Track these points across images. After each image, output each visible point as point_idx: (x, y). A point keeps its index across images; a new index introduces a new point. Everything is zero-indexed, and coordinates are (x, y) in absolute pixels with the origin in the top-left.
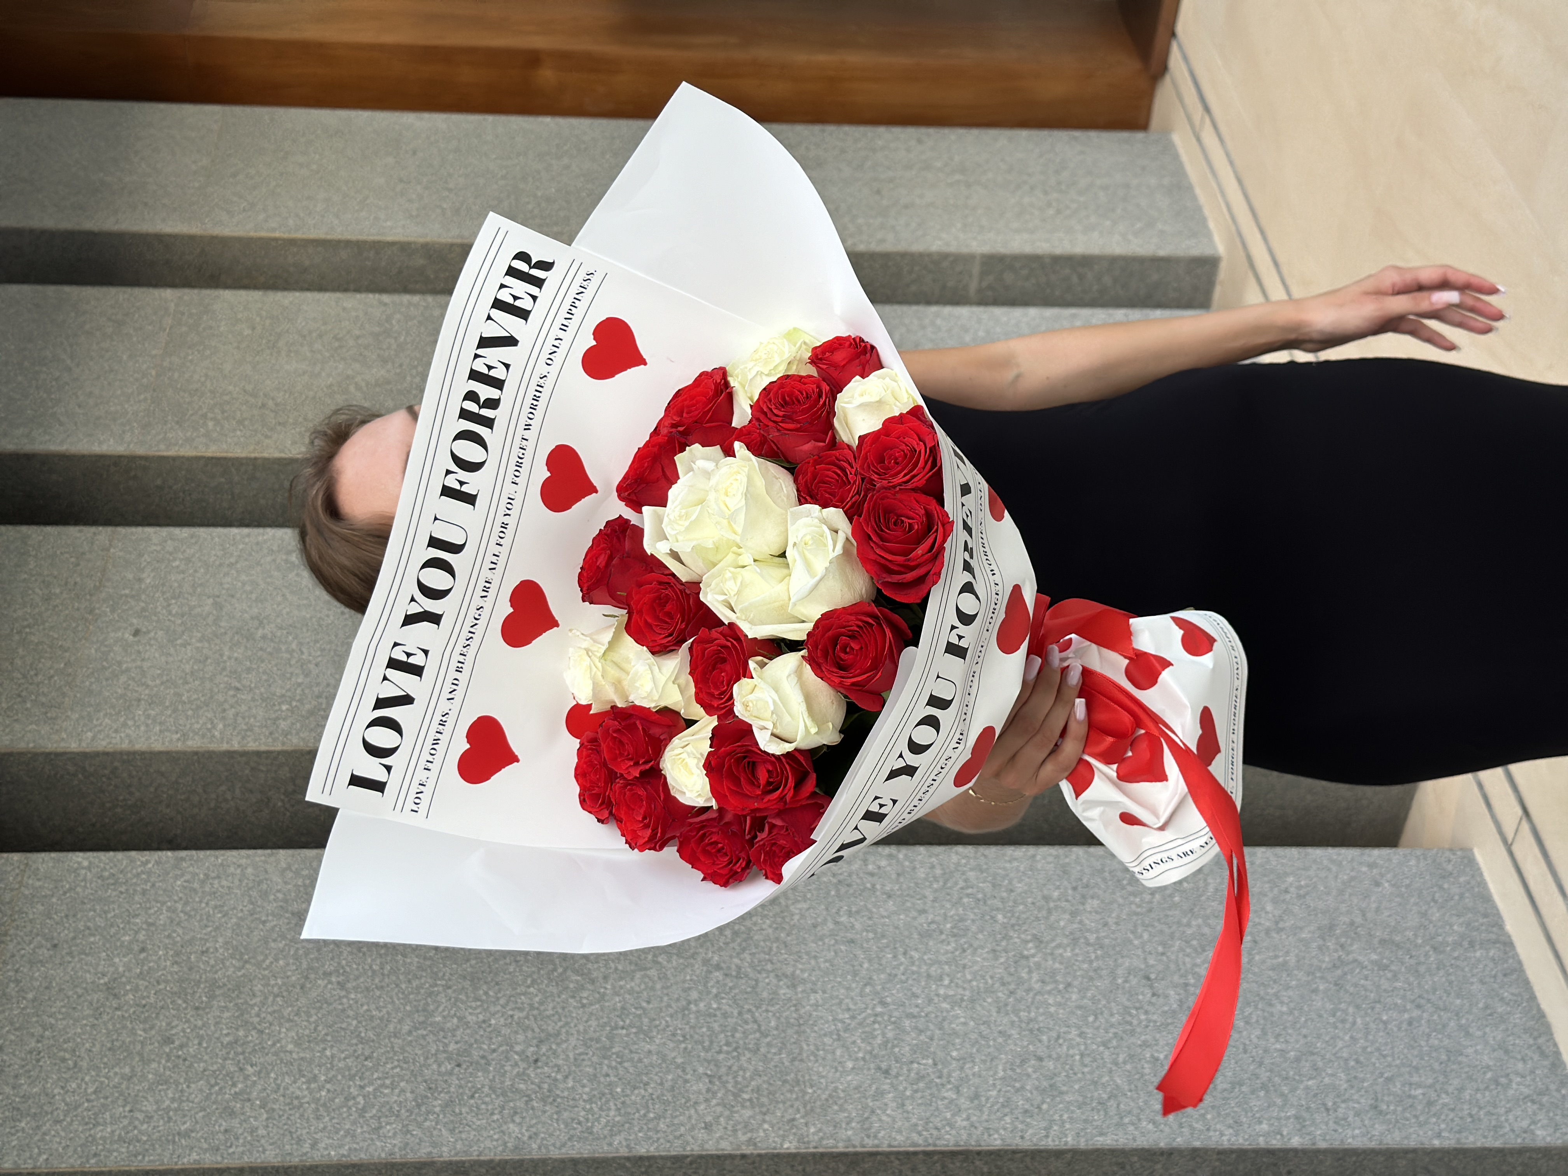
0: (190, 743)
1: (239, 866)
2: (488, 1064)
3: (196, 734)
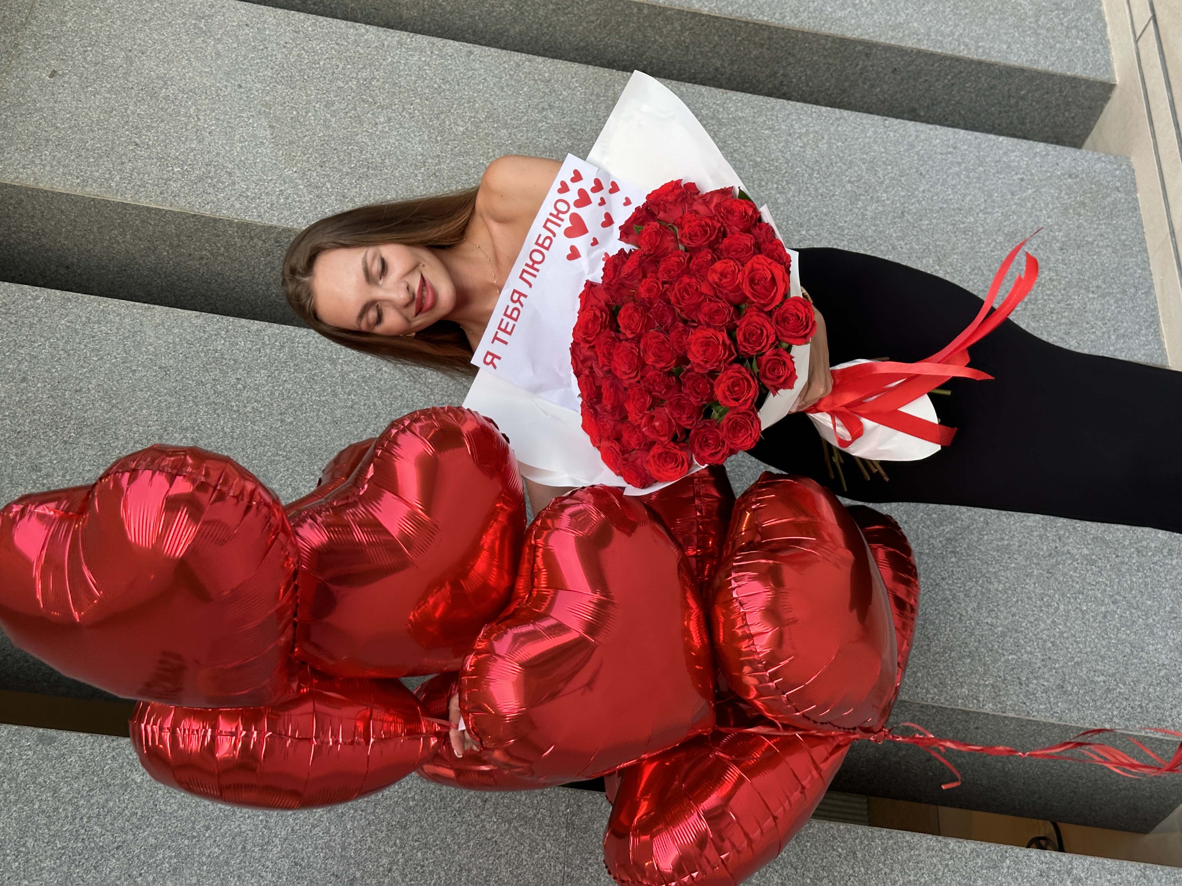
0: (88, 189)
1: (119, 315)
3: (95, 181)
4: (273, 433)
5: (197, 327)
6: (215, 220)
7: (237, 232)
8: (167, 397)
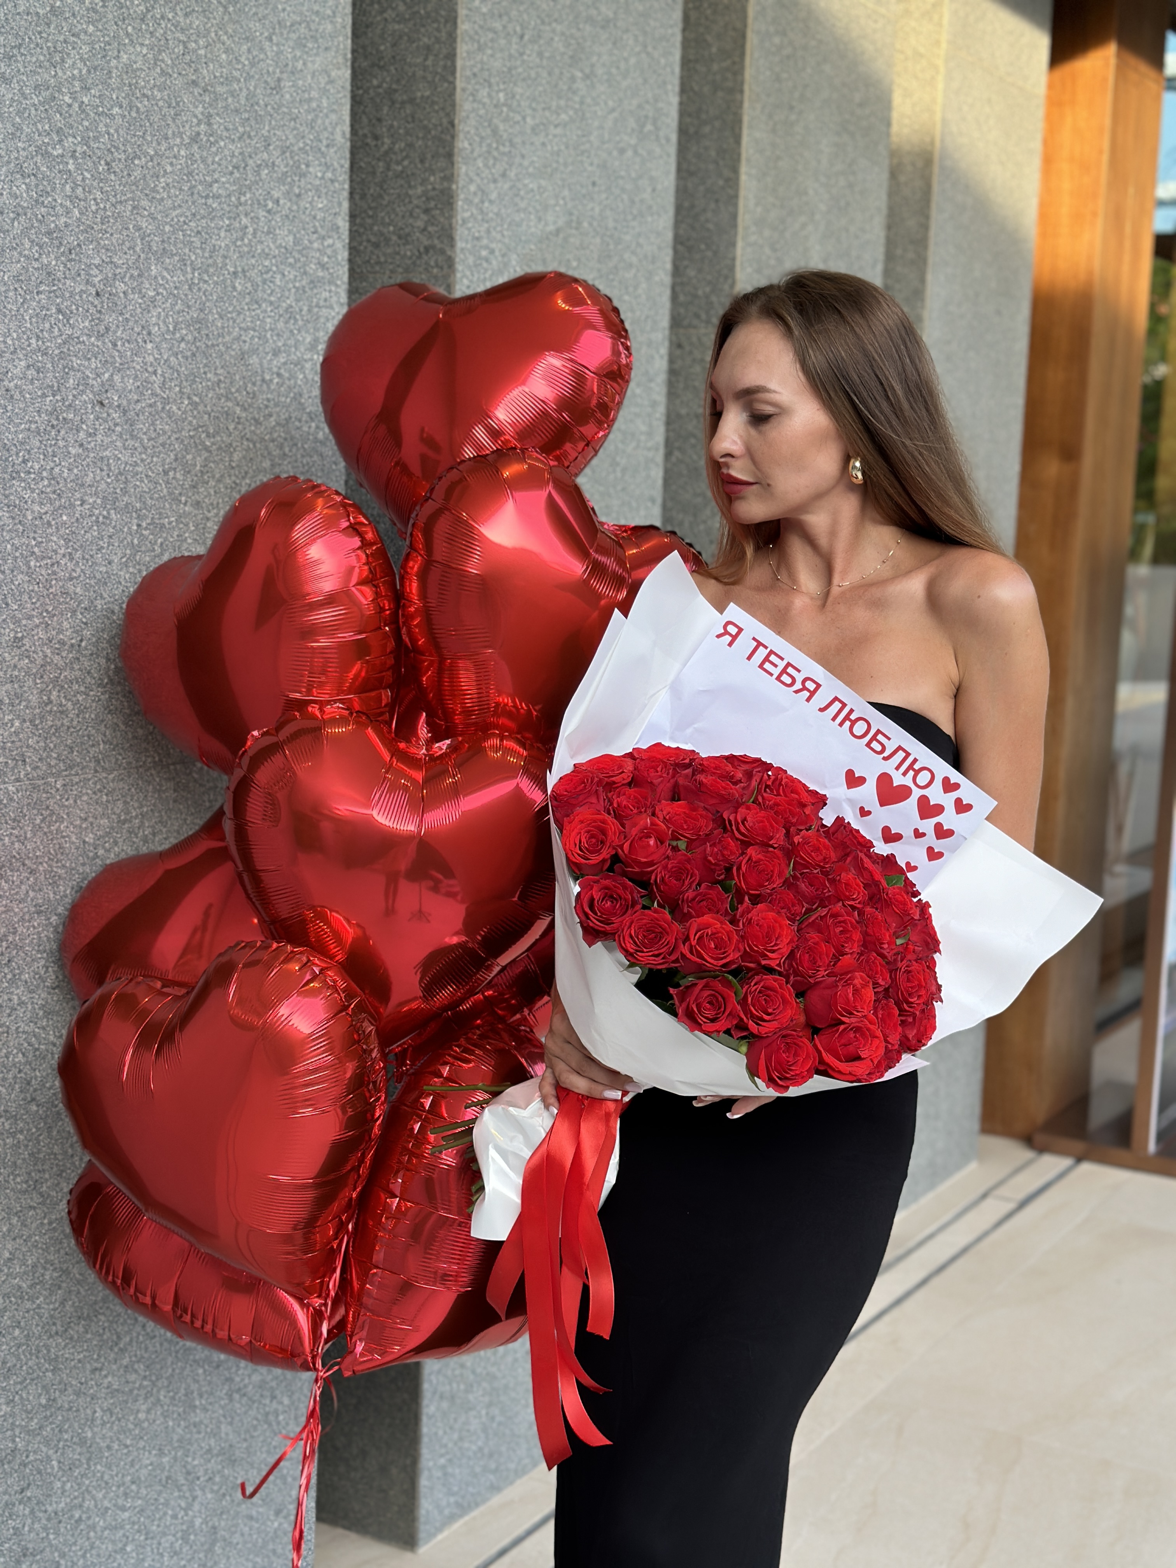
2: (100, 336)
4: (219, 260)
5: (332, 134)
6: (450, 156)
7: (434, 189)
8: (244, 93)
